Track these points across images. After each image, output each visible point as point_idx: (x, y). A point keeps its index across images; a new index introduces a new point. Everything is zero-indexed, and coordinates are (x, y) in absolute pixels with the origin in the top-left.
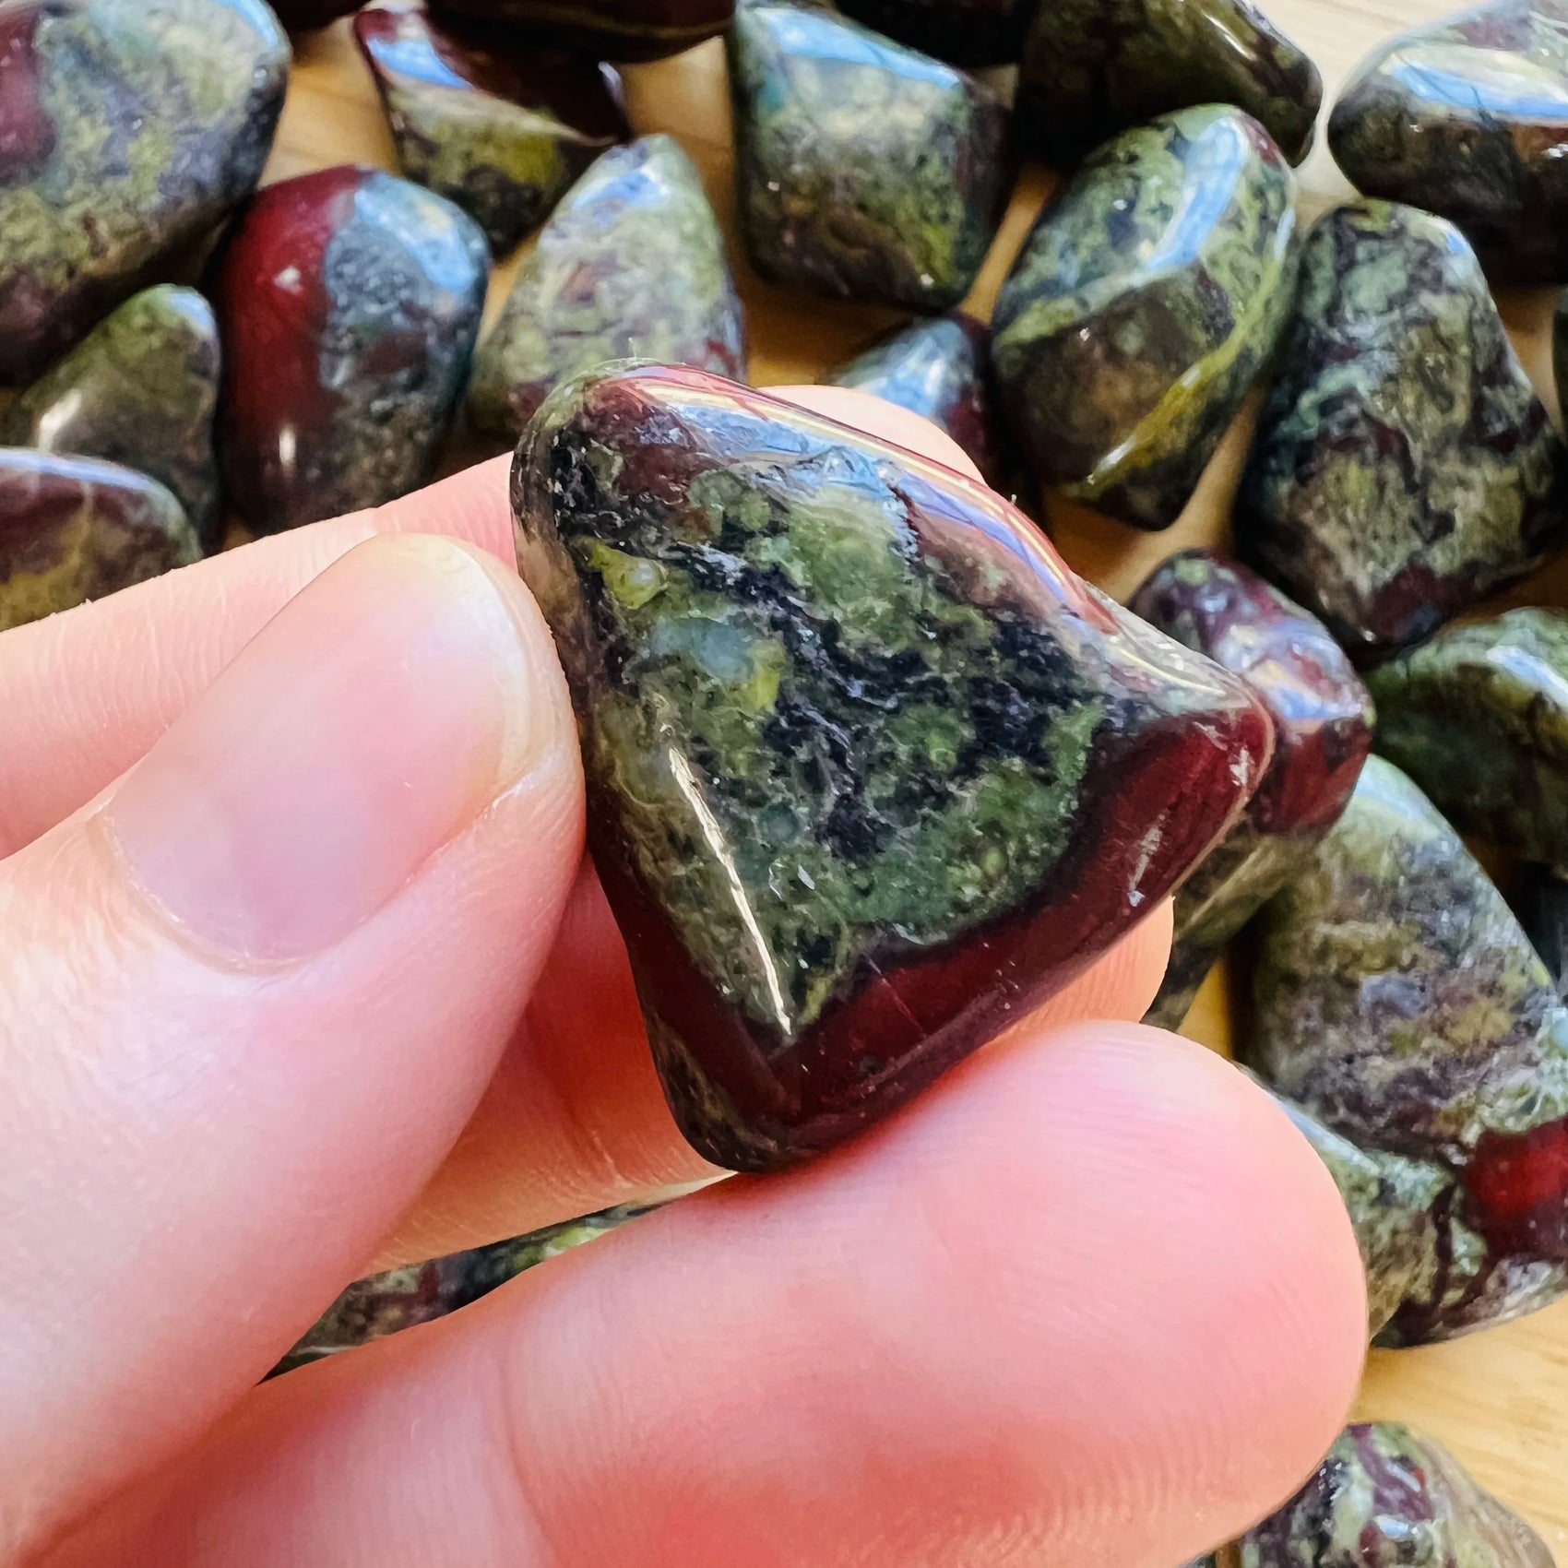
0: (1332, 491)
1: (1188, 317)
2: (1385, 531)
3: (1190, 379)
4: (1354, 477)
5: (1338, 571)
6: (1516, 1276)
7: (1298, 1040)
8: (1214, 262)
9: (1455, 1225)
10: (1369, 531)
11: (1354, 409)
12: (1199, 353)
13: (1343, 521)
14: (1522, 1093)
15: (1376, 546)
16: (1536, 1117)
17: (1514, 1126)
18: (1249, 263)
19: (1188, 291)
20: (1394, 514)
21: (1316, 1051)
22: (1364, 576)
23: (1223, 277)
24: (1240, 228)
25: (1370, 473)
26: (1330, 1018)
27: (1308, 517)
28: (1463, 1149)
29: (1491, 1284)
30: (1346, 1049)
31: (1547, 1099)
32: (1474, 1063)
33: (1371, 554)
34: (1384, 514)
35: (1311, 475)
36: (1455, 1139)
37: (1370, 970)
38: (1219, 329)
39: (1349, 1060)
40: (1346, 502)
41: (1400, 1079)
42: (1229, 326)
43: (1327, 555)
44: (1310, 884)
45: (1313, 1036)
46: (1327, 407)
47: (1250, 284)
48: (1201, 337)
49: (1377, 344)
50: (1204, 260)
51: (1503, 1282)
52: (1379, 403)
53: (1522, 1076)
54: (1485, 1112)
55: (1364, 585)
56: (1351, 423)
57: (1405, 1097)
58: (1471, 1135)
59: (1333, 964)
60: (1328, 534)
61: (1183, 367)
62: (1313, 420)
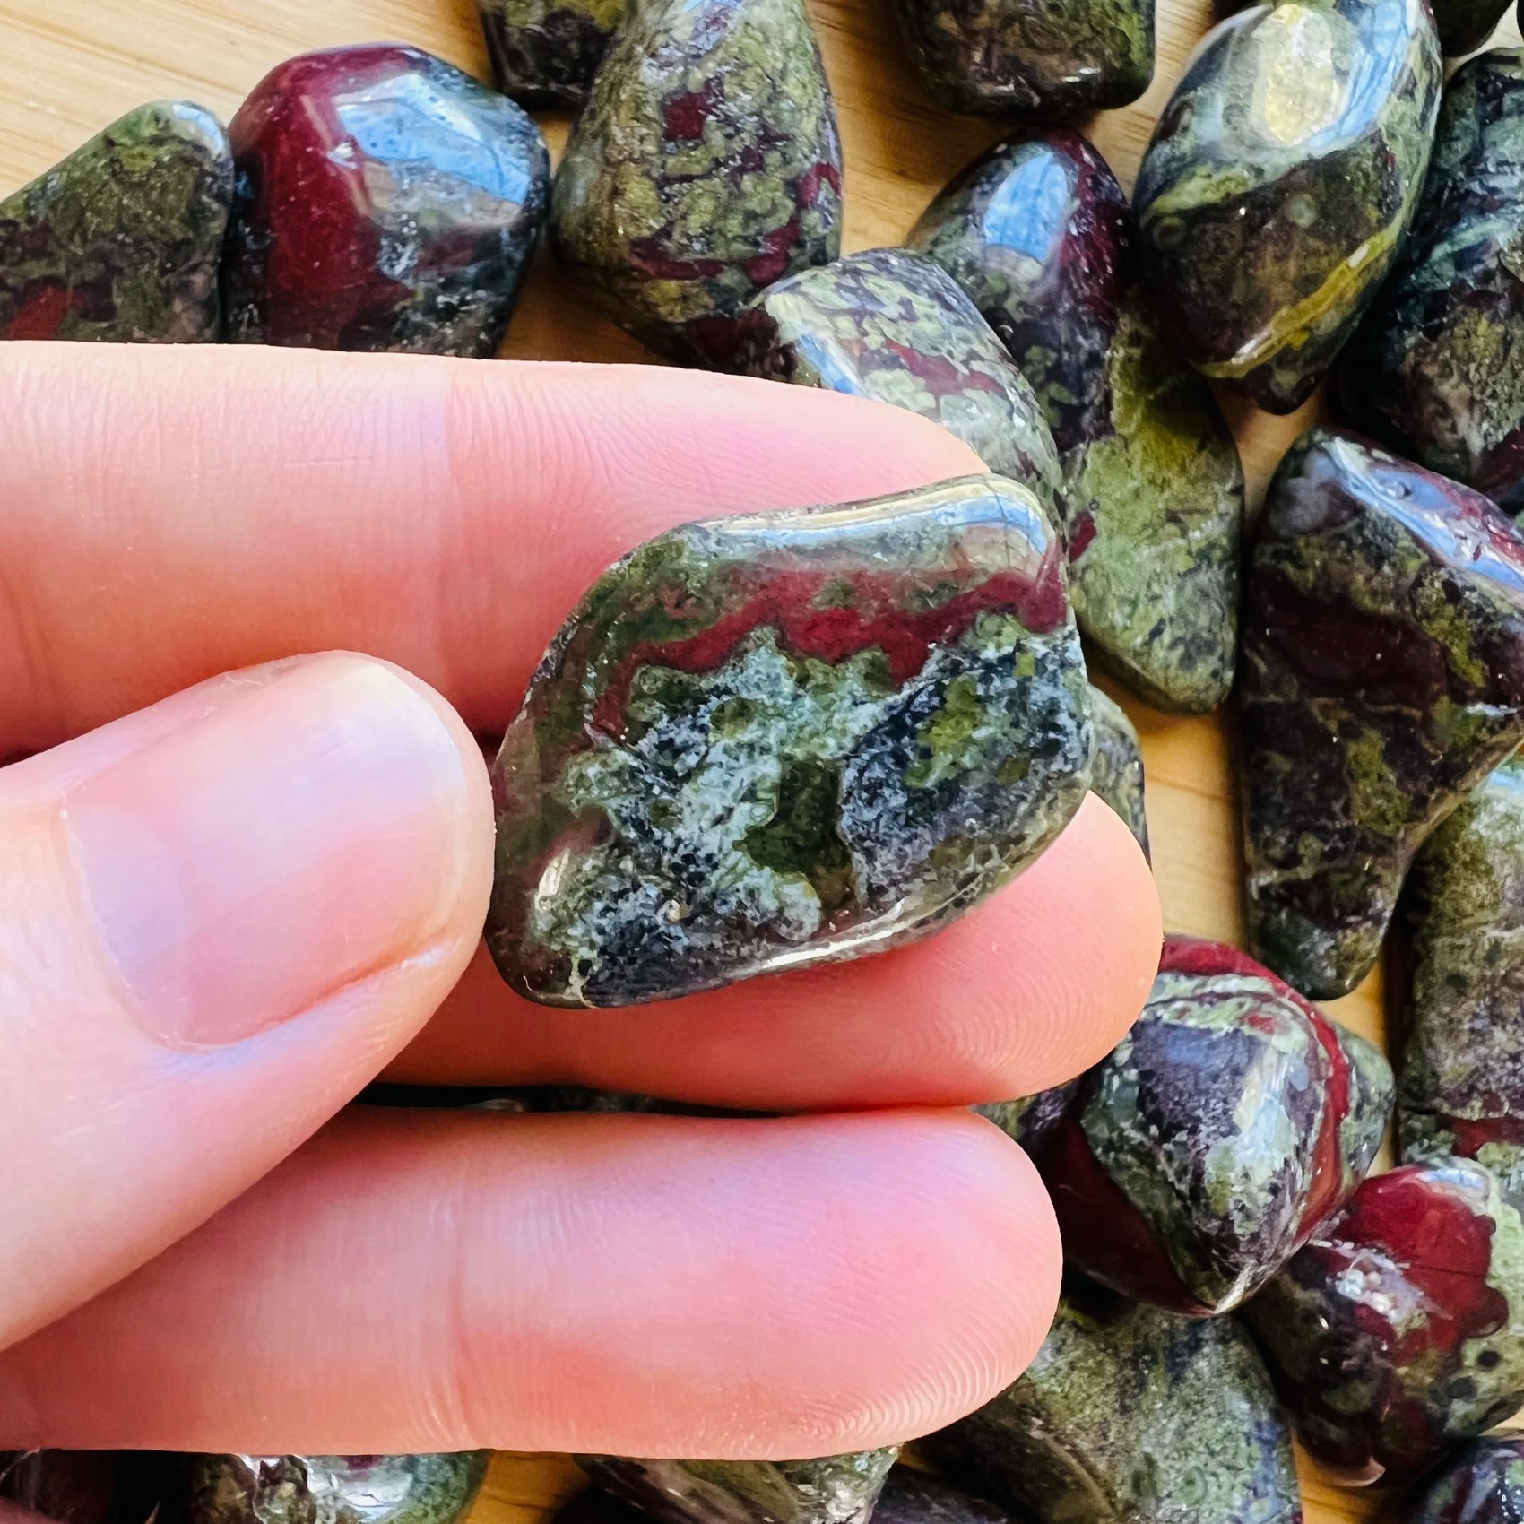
0: (1459, 344)
2: (1503, 390)
4: (1483, 332)
5: (1454, 429)
10: (1489, 391)
11: (1492, 264)
13: (1465, 377)
15: (1493, 405)
22: (1478, 436)
25: (1499, 329)
27: (1431, 371)
33: (1487, 414)
34: (1506, 373)
35: (1441, 327)
40: (1471, 358)
43: (1445, 411)
46: (1463, 259)
49: (1521, 196)
52: (1518, 259)
55: (1476, 444)
56: (1488, 276)
60: (1450, 389)
62: (1449, 270)
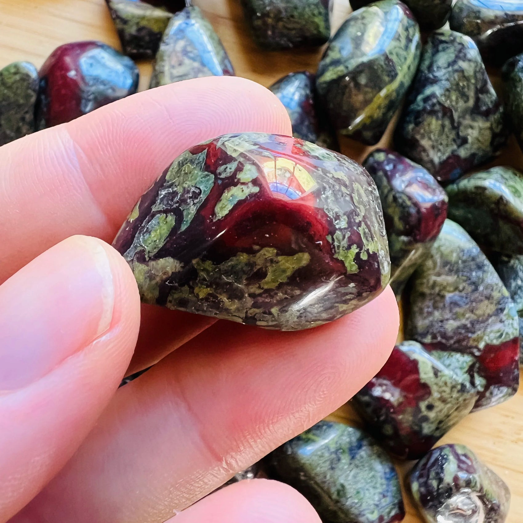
0: (427, 128)
1: (382, 71)
2: (444, 142)
3: (383, 93)
4: (434, 124)
5: (428, 156)
6: (496, 391)
7: (425, 315)
8: (391, 53)
9: (476, 375)
10: (439, 142)
11: (435, 101)
12: (386, 84)
13: (430, 139)
14: (499, 331)
15: (441, 147)
16: (503, 339)
17: (496, 342)
18: (403, 53)
19: (382, 63)
20: (448, 137)
21: (431, 319)
22: (436, 157)
23: (394, 58)
24: (400, 41)
25: (440, 122)
26: (436, 308)
27: (418, 137)
28: (479, 350)
29: (487, 394)
30: (441, 318)
31: (507, 334)
32: (483, 322)
33: (439, 150)
34: (444, 137)
35: (420, 123)
36: (476, 347)
37: (449, 292)
38: (393, 76)
39: (442, 321)
40: (431, 132)
41: (458, 328)
42: (396, 75)
43: (424, 150)
44: (429, 263)
45: (430, 314)
46: (426, 100)
47: (403, 60)
48: (387, 79)
49: (444, 78)
50: (388, 52)
51: (491, 393)
52: (443, 99)
53: (499, 326)
54: (486, 338)
55: (436, 160)
56: (434, 105)
57: (460, 333)
58: (482, 345)
59: (437, 289)
60: (425, 143)
61: (380, 89)
62: (421, 104)
